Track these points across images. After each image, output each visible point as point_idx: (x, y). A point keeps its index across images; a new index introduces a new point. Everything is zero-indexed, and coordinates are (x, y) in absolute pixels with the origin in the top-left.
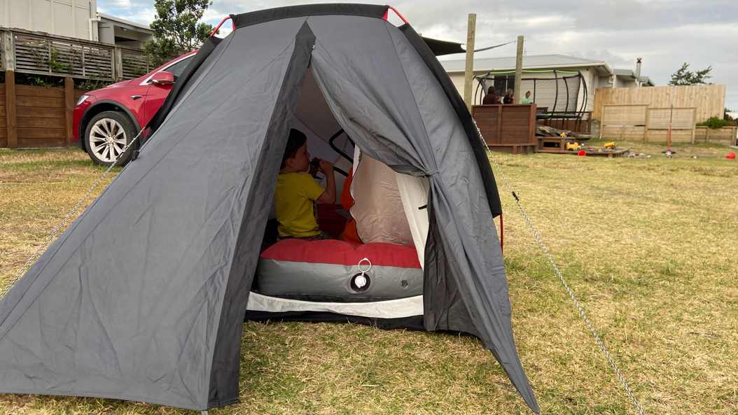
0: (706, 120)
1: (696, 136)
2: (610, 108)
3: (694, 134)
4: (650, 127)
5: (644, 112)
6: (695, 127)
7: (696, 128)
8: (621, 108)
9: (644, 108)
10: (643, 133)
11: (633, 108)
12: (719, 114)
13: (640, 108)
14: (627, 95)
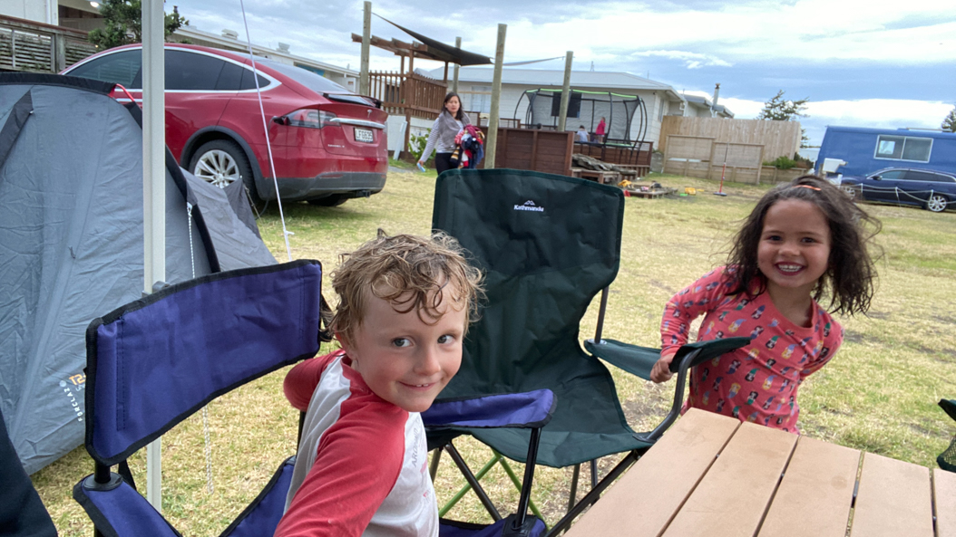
0: (775, 160)
1: (761, 176)
2: (675, 139)
3: (759, 174)
4: (715, 163)
5: (710, 146)
6: (761, 166)
7: (763, 168)
8: (687, 140)
9: (711, 141)
10: (706, 169)
11: (699, 140)
12: (789, 154)
13: (706, 141)
14: (696, 125)
